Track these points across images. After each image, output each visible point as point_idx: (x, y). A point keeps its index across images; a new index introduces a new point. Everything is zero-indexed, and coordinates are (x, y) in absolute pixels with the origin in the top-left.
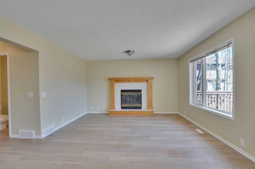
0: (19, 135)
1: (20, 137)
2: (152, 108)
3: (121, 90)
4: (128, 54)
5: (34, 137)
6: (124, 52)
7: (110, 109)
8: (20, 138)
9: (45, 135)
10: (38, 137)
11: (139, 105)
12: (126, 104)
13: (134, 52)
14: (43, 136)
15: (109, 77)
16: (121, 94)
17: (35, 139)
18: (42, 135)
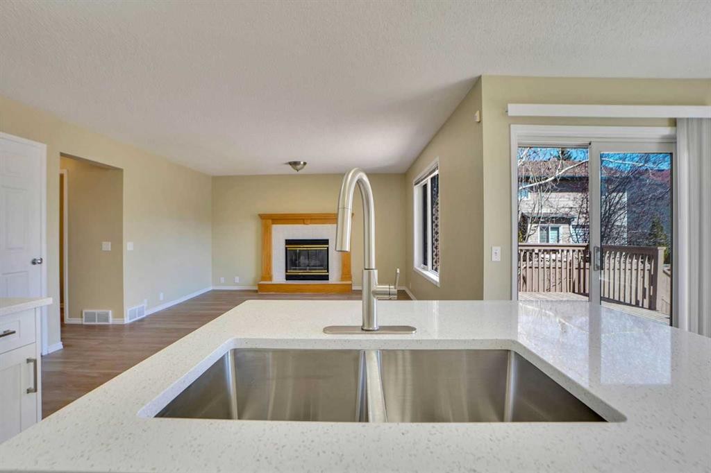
0: (84, 319)
1: (85, 321)
2: (350, 278)
3: (286, 240)
4: (294, 168)
5: (111, 321)
6: (286, 164)
7: (262, 280)
8: (84, 323)
9: (130, 319)
10: (118, 322)
11: (323, 273)
12: (296, 269)
13: (307, 165)
14: (127, 321)
15: (259, 213)
16: (286, 248)
17: (113, 325)
18: (125, 319)
